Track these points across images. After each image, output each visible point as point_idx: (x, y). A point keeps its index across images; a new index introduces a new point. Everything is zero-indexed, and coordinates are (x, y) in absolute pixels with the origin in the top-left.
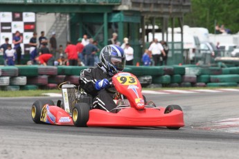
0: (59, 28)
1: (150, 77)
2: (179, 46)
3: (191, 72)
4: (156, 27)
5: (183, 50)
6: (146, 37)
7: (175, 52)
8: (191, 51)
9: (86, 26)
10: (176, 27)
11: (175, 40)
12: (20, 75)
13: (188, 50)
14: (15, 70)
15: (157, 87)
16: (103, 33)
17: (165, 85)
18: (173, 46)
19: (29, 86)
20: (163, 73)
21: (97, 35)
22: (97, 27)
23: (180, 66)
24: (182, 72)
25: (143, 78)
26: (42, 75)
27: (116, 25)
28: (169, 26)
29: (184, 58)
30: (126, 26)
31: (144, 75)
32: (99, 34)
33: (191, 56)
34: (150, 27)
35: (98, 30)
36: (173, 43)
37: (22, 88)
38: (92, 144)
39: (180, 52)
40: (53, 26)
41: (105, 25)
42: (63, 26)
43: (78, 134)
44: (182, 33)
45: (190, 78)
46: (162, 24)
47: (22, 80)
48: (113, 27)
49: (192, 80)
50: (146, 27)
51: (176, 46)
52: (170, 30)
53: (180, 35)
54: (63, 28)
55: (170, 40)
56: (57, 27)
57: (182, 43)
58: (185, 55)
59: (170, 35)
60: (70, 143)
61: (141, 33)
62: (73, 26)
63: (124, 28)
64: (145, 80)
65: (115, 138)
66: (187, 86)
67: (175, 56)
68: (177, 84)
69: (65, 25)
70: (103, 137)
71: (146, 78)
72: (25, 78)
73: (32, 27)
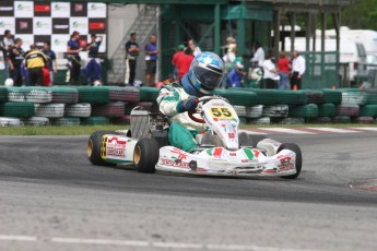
0: (143, 28)
1: (286, 107)
2: (332, 59)
3: (350, 99)
4: (297, 28)
5: (338, 64)
6: (280, 44)
7: (326, 68)
8: (351, 66)
9: (186, 25)
10: (329, 28)
11: (327, 49)
12: (81, 101)
13: (347, 65)
14: (73, 93)
15: (297, 122)
16: (213, 37)
17: (310, 120)
18: (323, 59)
19: (94, 119)
20: (306, 100)
21: (202, 39)
22: (203, 27)
23: (334, 90)
24: (337, 99)
25: (274, 109)
26: (116, 101)
27: (234, 24)
28: (318, 28)
29: (340, 77)
30: (250, 25)
31: (277, 104)
32: (207, 37)
33: (352, 74)
34: (288, 28)
35: (206, 32)
36: (323, 53)
37: (84, 121)
38: (192, 210)
39: (334, 68)
40: (135, 24)
41: (217, 24)
42: (149, 25)
43: (171, 194)
44: (337, 38)
45: (350, 108)
46: (306, 25)
47: (84, 109)
48: (229, 27)
49: (352, 112)
50: (281, 28)
51: (327, 59)
52: (318, 32)
53: (335, 41)
54: (151, 28)
55: (318, 48)
56: (140, 26)
57: (337, 53)
58: (341, 72)
59: (318, 42)
60: (158, 208)
61: (273, 38)
62: (165, 24)
63: (246, 29)
64: (278, 111)
65: (228, 200)
66: (344, 122)
67: (326, 74)
68: (329, 119)
69: (153, 23)
70: (210, 199)
71: (279, 108)
72: (89, 105)
73: (102, 25)
